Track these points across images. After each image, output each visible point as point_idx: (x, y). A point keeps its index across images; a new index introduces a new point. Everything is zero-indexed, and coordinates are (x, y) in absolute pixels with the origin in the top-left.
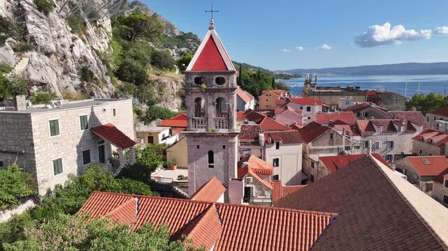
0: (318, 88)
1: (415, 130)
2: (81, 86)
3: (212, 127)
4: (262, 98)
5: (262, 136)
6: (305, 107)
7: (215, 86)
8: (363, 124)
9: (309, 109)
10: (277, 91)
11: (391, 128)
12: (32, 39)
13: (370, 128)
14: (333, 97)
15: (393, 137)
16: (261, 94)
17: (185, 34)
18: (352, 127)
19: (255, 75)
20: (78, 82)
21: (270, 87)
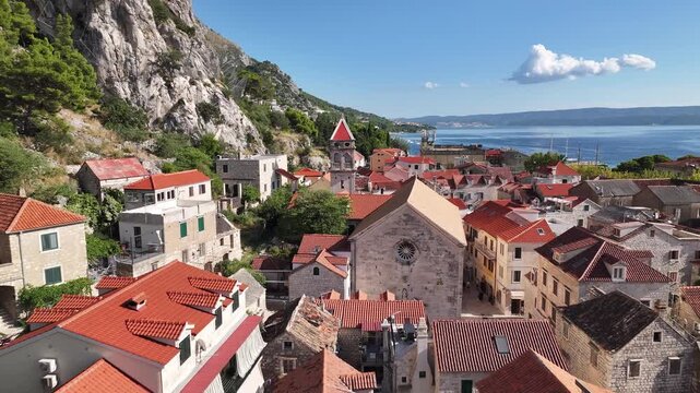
0: (436, 146)
1: (501, 183)
2: (248, 146)
3: (343, 168)
4: (373, 158)
5: (370, 184)
6: (413, 165)
7: (345, 147)
8: (458, 178)
9: (416, 167)
10: (390, 149)
11: (482, 182)
12: (223, 116)
13: (464, 182)
14: (450, 156)
15: (483, 189)
16: (372, 153)
17: (259, 64)
18: (449, 181)
19: (364, 130)
20: (245, 143)
21: (385, 144)
